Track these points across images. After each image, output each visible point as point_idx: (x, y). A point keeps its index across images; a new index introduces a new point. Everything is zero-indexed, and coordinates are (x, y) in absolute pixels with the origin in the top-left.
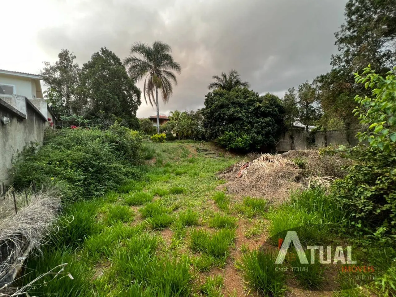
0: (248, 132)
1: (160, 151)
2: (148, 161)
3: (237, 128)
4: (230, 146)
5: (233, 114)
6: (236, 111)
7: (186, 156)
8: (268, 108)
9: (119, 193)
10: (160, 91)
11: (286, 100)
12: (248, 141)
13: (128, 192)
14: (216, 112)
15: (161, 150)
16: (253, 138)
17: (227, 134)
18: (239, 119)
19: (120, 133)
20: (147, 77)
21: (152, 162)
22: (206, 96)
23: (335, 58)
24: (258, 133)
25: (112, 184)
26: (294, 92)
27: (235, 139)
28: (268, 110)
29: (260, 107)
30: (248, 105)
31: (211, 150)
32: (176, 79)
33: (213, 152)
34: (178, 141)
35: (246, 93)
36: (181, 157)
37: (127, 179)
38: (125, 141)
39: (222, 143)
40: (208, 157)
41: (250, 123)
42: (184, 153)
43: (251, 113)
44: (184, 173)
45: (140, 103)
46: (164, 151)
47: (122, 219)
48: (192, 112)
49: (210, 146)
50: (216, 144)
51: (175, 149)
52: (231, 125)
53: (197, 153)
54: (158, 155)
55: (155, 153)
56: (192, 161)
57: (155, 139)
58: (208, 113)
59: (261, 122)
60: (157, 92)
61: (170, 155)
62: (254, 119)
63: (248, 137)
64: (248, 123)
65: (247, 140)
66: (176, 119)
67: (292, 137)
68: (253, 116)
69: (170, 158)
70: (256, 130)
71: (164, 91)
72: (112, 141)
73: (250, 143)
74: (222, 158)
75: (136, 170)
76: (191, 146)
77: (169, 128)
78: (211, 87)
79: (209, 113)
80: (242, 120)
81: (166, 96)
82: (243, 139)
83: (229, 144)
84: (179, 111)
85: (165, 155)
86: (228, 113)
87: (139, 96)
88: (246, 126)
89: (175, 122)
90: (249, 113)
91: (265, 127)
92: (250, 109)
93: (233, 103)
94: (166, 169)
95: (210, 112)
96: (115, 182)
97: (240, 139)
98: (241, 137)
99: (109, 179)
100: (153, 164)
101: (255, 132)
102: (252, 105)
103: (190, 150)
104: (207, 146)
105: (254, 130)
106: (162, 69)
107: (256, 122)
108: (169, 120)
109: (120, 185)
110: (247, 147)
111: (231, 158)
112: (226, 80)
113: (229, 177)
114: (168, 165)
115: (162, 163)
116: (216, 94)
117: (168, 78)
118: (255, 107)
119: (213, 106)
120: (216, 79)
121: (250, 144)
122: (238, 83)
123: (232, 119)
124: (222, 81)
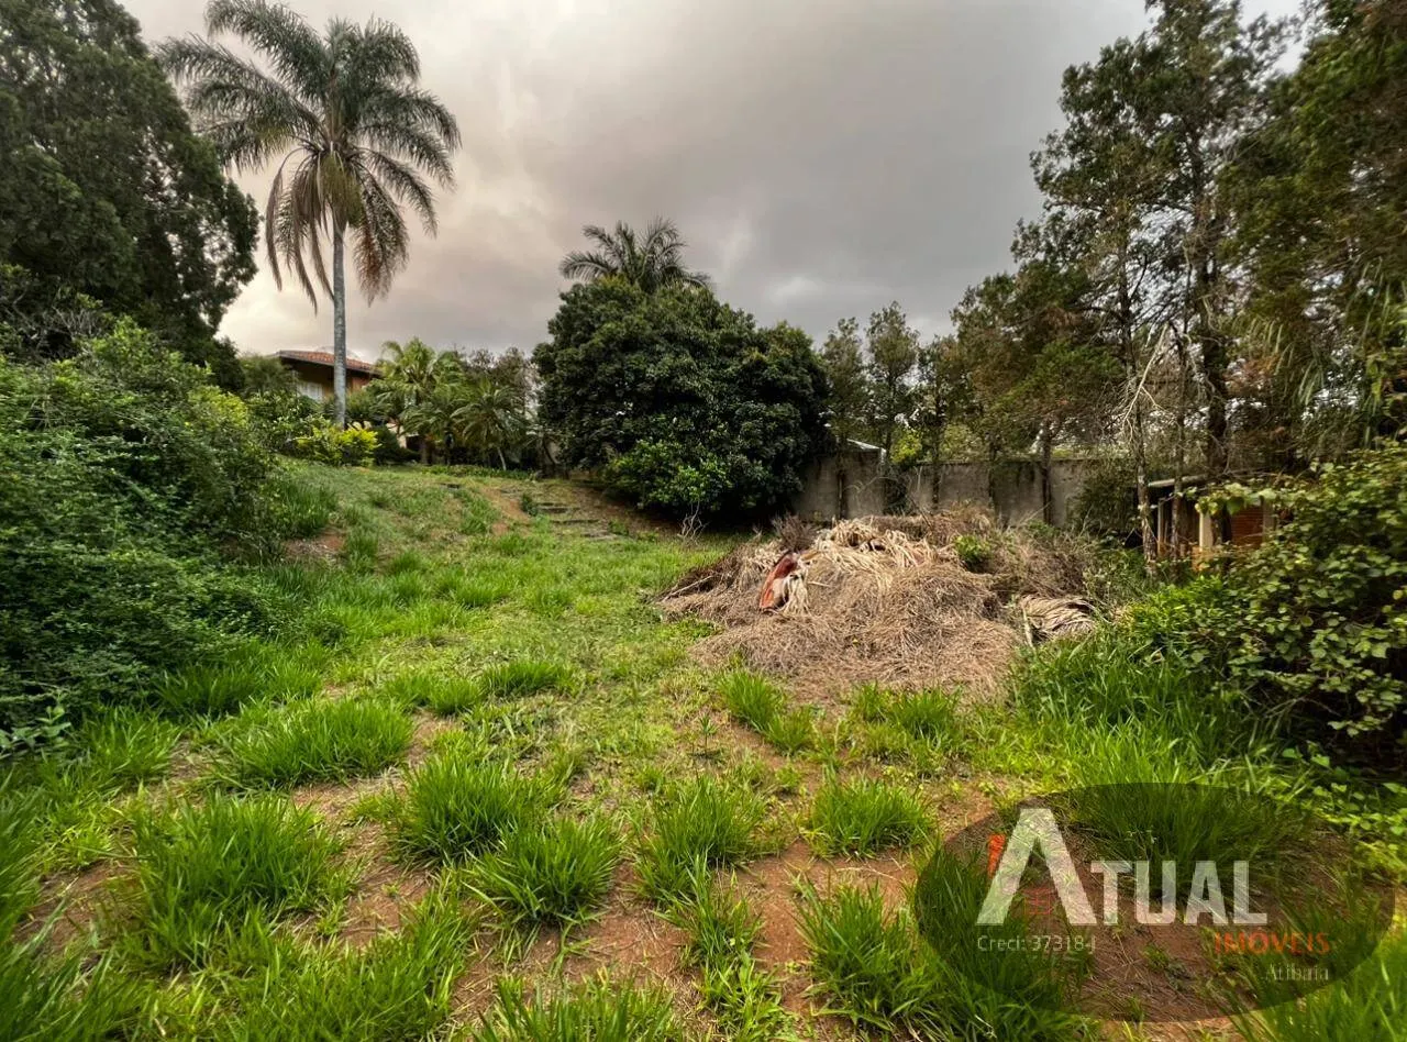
0: (719, 447)
1: (361, 501)
2: (299, 544)
3: (684, 433)
4: (655, 498)
5: (672, 377)
6: (682, 367)
7: (483, 529)
8: (786, 371)
9: (172, 715)
10: (352, 238)
11: (829, 356)
12: (717, 478)
13: (234, 711)
14: (610, 362)
15: (366, 498)
16: (735, 472)
17: (644, 450)
18: (692, 398)
19: (154, 388)
20: (288, 161)
21: (324, 550)
22: (563, 297)
23: (1027, 231)
24: (752, 454)
25: (121, 668)
26: (856, 333)
27: (676, 470)
28: (786, 377)
29: (760, 364)
30: (721, 352)
31: (576, 509)
32: (433, 204)
33: (586, 516)
34: (422, 467)
35: (710, 311)
36: (464, 532)
37: (220, 638)
38: (188, 430)
39: (624, 481)
40: (573, 536)
41: (726, 416)
42: (471, 515)
43: (730, 380)
44: (501, 598)
45: (253, 270)
46: (379, 504)
47: (269, 892)
48: (483, 358)
49: (569, 494)
50: (594, 489)
51: (433, 498)
52: (663, 417)
53: (525, 518)
54: (352, 518)
55: (332, 508)
56: (508, 550)
57: (323, 450)
58: (572, 361)
59: (763, 415)
60: (338, 240)
61: (407, 523)
62: (738, 406)
63: (719, 467)
64: (720, 416)
65: (714, 475)
66: (413, 378)
67: (842, 478)
68: (736, 393)
69: (409, 532)
70: (747, 445)
71: (367, 244)
72: (97, 425)
73: (725, 486)
74: (623, 541)
75: (258, 588)
76: (496, 492)
77: (380, 412)
78: (570, 268)
79: (577, 363)
80: (702, 402)
81: (376, 268)
82: (703, 472)
83: (650, 489)
84: (427, 344)
85: (384, 520)
86: (651, 372)
87: (244, 239)
88: (714, 426)
89: (406, 387)
90: (724, 380)
91: (776, 434)
92: (726, 367)
93: (671, 338)
94: (403, 579)
95: (584, 360)
96: (140, 658)
97: (688, 472)
98: (696, 464)
99: (93, 642)
100: (329, 561)
101: (743, 451)
102: (731, 354)
103: (497, 503)
104: (559, 492)
105: (740, 440)
106: (365, 143)
107: (747, 417)
108: (377, 376)
109: (171, 668)
110: (712, 501)
111: (657, 541)
112: (633, 253)
113: (721, 610)
114: (406, 565)
115: (378, 554)
116: (602, 295)
117: (391, 192)
118: (744, 362)
119: (597, 339)
120: (596, 241)
121: (725, 493)
122: (672, 271)
123: (667, 396)
124: (620, 255)
